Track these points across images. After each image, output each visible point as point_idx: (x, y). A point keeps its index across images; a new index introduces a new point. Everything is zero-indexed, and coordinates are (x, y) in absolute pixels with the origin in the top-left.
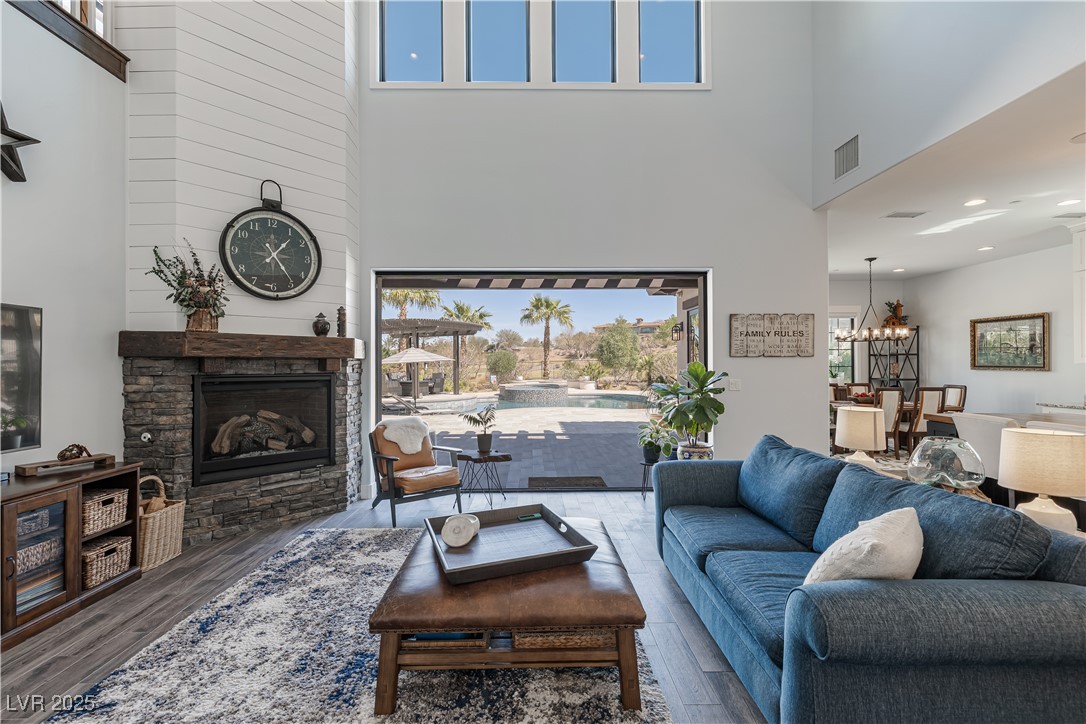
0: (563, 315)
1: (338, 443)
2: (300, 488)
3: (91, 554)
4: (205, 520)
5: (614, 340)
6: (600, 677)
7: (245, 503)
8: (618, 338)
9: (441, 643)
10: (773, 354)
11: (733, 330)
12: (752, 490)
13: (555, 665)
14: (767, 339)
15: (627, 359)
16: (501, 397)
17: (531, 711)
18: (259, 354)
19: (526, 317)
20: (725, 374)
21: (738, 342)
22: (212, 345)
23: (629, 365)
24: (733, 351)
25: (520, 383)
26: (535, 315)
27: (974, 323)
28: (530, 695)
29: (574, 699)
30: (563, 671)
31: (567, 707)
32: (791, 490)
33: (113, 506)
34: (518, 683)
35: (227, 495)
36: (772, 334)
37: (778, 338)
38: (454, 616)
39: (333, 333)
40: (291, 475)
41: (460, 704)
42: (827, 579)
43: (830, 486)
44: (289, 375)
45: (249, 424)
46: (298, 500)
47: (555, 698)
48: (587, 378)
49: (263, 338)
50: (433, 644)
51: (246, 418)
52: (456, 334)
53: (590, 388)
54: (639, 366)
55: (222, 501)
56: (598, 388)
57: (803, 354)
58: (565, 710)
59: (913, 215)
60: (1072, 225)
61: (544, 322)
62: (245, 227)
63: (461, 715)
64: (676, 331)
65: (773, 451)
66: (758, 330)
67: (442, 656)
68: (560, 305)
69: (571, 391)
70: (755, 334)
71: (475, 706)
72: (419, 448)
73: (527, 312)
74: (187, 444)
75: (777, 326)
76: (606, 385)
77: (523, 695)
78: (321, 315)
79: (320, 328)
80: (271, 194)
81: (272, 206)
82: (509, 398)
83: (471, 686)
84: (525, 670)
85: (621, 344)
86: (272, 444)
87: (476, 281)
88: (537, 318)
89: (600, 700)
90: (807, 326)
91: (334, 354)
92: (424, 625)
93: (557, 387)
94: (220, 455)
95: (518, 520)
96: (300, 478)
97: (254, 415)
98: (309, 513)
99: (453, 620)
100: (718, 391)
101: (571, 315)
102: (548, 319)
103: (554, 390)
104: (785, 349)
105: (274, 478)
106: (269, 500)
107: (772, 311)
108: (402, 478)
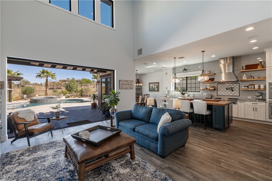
0: (53, 76)
5: (71, 84)
6: (124, 157)
8: (72, 83)
9: (94, 162)
10: (127, 88)
11: (120, 83)
12: (136, 115)
13: (114, 159)
15: (75, 90)
16: (31, 102)
17: (117, 168)
19: (38, 76)
20: (120, 93)
21: (121, 86)
23: (76, 91)
24: (120, 88)
25: (37, 97)
26: (42, 75)
27: (149, 83)
28: (114, 166)
29: (122, 162)
30: (116, 159)
31: (123, 164)
32: (144, 113)
34: (109, 165)
36: (127, 84)
38: (101, 152)
41: (100, 174)
42: (163, 125)
43: (151, 112)
47: (119, 164)
48: (62, 95)
50: (92, 163)
53: (64, 98)
54: (78, 91)
56: (66, 98)
58: (123, 165)
59: (146, 64)
60: (163, 69)
61: (46, 78)
63: (102, 176)
64: (98, 83)
65: (138, 107)
67: (96, 164)
68: (52, 73)
69: (58, 99)
70: (124, 84)
71: (104, 173)
72: (33, 119)
73: (39, 74)
76: (68, 97)
77: (112, 166)
82: (35, 102)
83: (99, 170)
84: (108, 162)
85: (74, 85)
87: (38, 64)
88: (43, 77)
89: (127, 160)
90: (132, 83)
92: (94, 157)
93: (53, 98)
95: (94, 130)
99: (101, 153)
100: (118, 96)
101: (56, 76)
102: (47, 77)
103: (53, 99)
104: (129, 87)
107: (127, 80)
108: (32, 129)
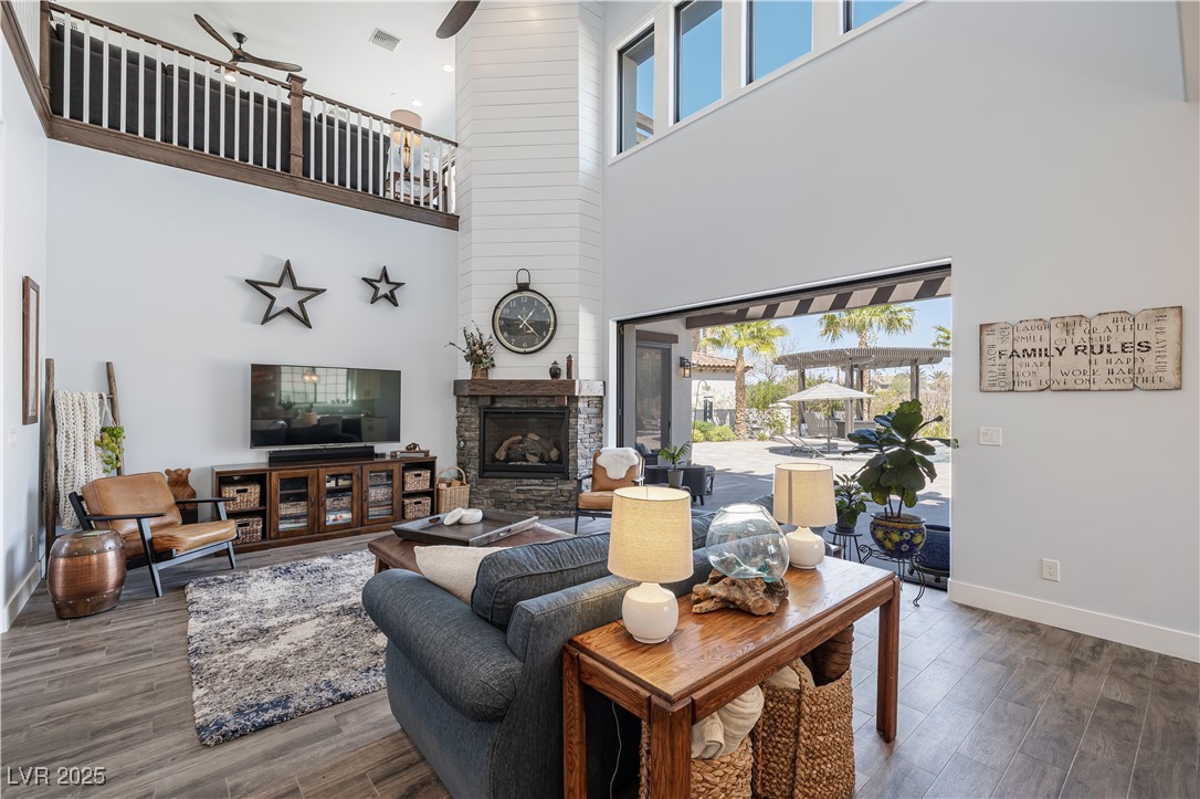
1: (571, 463)
2: (543, 493)
3: (407, 501)
4: (485, 501)
7: (507, 495)
10: (1070, 385)
11: (985, 349)
14: (1057, 360)
18: (508, 393)
21: (995, 369)
22: (481, 388)
24: (986, 384)
33: (421, 478)
35: (497, 488)
36: (1070, 350)
37: (1083, 359)
39: (564, 377)
40: (536, 481)
44: (536, 408)
45: (521, 442)
46: (542, 501)
49: (510, 382)
51: (520, 437)
52: (915, 363)
55: (494, 491)
57: (1149, 385)
62: (508, 305)
66: (1037, 346)
72: (623, 475)
74: (476, 451)
75: (1080, 336)
78: (555, 363)
79: (555, 373)
80: (523, 279)
81: (523, 287)
86: (529, 457)
90: (1160, 331)
91: (559, 393)
94: (498, 460)
96: (542, 485)
97: (525, 436)
98: (549, 512)
104: (1101, 377)
105: (525, 481)
106: (522, 496)
107: (1071, 310)
